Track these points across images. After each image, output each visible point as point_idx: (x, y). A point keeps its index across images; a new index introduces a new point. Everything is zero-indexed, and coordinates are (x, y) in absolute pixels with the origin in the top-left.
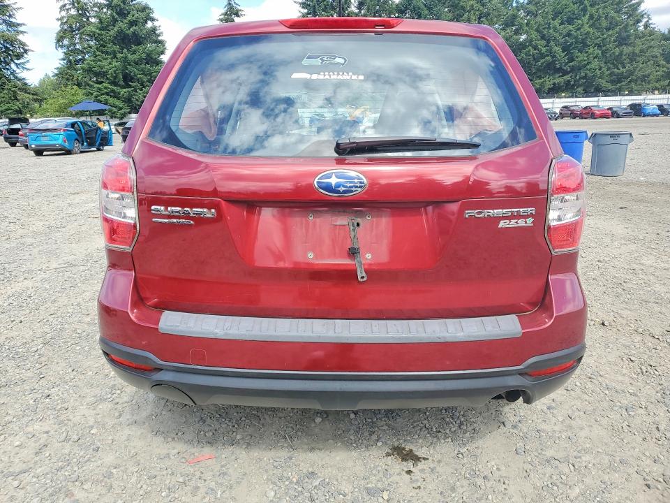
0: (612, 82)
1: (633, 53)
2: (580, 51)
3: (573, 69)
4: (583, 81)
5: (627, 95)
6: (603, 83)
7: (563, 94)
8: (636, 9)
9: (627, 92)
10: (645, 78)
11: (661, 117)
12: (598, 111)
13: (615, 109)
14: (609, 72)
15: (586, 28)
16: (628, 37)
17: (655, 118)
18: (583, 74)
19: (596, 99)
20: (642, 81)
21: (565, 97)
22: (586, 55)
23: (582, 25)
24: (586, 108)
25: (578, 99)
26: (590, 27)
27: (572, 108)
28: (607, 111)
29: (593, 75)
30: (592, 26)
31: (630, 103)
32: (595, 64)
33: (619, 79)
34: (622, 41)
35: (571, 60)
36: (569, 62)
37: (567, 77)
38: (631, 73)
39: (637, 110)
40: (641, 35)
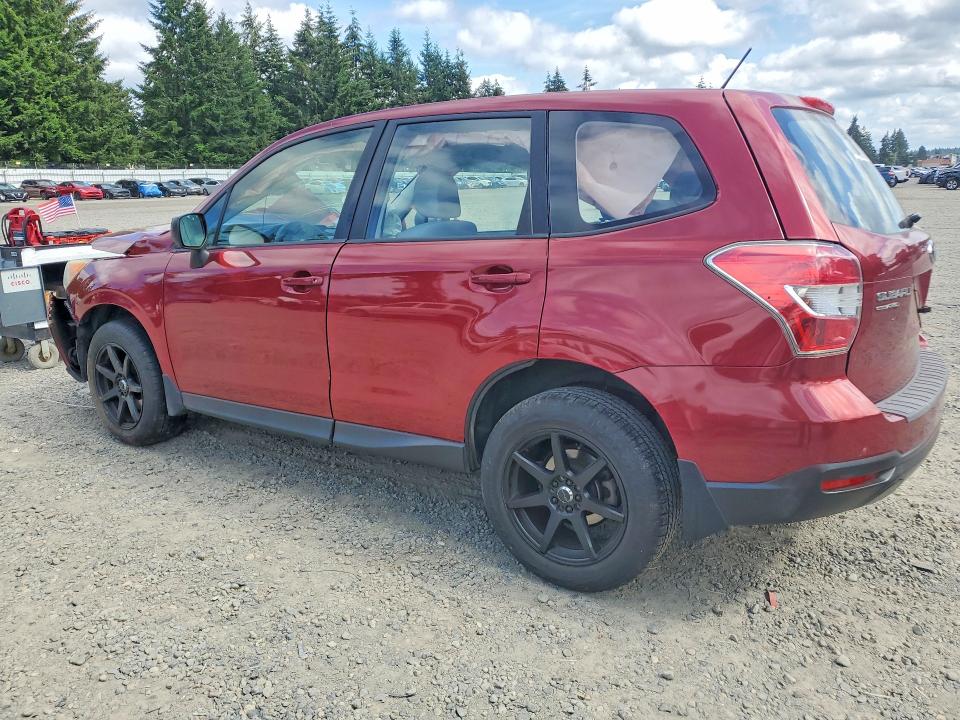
0: (83, 149)
1: (102, 111)
2: (28, 100)
3: (22, 126)
4: (41, 145)
5: (108, 168)
6: (73, 150)
7: (18, 163)
8: (91, 52)
9: (108, 165)
10: (125, 147)
11: (163, 199)
12: (84, 188)
13: (105, 187)
14: (76, 136)
15: (28, 67)
16: (90, 88)
17: (156, 199)
18: (40, 135)
19: (68, 172)
20: (123, 151)
21: (21, 167)
22: (37, 107)
23: (22, 62)
24: (63, 184)
25: (42, 171)
26: (33, 66)
27: (41, 184)
28: (96, 190)
29: (56, 138)
30: (36, 65)
31: (119, 179)
32: (54, 121)
33: (92, 146)
34: (84, 93)
35: (16, 111)
36: (14, 115)
37: (16, 137)
38: (107, 139)
39: (133, 190)
40: (106, 88)
